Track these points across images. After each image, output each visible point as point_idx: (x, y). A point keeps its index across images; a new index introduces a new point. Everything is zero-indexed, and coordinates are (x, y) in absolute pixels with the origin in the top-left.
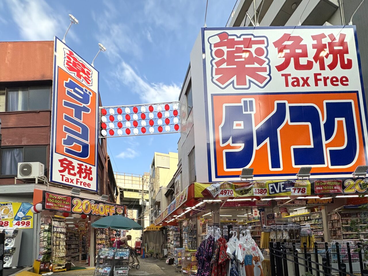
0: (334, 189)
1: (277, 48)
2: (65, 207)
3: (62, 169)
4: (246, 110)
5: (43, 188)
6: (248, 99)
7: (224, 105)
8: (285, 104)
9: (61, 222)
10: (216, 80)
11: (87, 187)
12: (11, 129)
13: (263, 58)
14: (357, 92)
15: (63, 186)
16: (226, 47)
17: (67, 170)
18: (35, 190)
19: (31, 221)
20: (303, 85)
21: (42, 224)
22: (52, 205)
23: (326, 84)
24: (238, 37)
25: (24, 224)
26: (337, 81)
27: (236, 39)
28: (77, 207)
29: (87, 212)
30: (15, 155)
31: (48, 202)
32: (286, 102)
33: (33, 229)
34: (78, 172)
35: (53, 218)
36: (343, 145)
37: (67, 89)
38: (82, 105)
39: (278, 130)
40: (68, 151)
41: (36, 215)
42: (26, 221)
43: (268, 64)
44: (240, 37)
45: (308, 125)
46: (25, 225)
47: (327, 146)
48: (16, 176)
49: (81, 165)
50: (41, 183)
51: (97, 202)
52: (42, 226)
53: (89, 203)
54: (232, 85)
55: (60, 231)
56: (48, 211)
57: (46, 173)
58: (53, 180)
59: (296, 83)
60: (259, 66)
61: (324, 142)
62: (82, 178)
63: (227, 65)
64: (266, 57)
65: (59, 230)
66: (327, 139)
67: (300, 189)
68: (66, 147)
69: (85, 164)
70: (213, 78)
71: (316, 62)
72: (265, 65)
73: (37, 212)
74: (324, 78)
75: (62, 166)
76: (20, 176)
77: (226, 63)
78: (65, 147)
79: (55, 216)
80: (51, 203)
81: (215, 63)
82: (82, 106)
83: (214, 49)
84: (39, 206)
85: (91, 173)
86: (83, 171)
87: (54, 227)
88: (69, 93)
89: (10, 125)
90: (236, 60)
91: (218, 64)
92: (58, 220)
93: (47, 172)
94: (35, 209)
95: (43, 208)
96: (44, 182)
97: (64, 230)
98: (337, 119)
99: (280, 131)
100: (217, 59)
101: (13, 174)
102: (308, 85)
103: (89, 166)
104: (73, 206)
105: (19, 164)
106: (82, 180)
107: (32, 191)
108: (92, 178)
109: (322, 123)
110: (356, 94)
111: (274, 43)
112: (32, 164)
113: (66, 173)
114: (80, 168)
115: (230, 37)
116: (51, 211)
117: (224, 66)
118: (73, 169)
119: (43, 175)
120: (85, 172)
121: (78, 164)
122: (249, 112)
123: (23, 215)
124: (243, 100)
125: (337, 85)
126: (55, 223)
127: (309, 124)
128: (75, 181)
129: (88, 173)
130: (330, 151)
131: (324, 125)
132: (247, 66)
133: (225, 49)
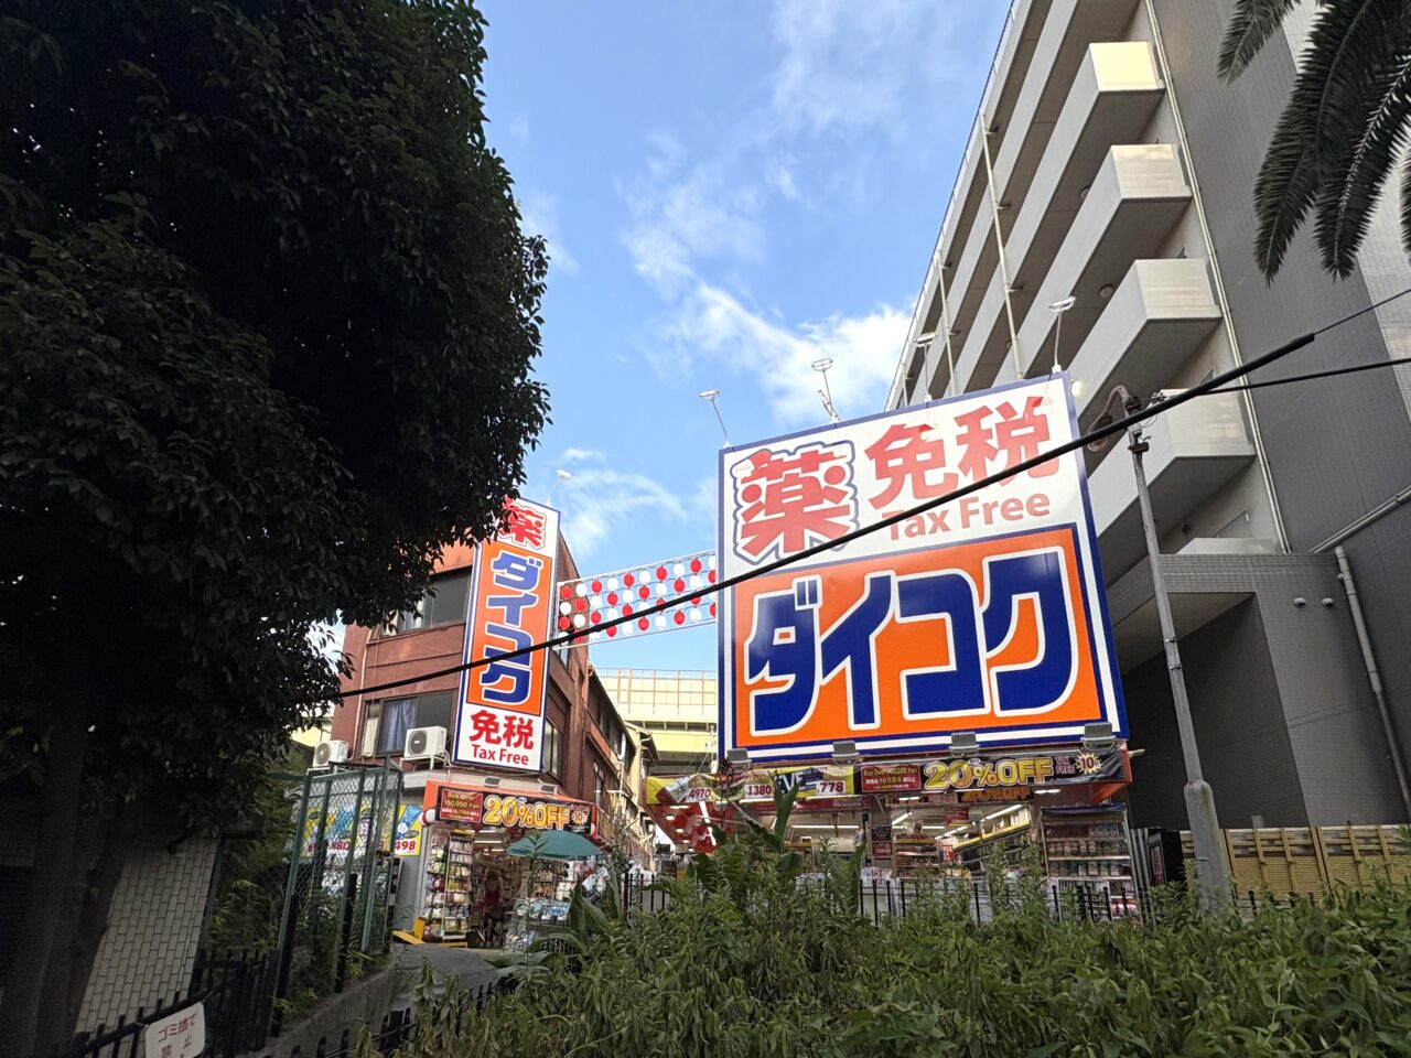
0: (903, 783)
1: (874, 461)
2: (472, 813)
3: (476, 732)
4: (802, 602)
5: (441, 778)
6: (806, 579)
7: (757, 598)
8: (888, 578)
9: (465, 842)
10: (744, 548)
11: (520, 766)
12: (402, 666)
13: (841, 486)
14: (1073, 527)
15: (476, 767)
16: (764, 479)
17: (485, 734)
18: (428, 783)
19: (417, 840)
20: (933, 531)
21: (433, 847)
22: (450, 811)
23: (989, 520)
24: (790, 454)
25: (406, 847)
26: (1020, 507)
27: (786, 458)
28: (492, 813)
29: (511, 823)
30: (404, 713)
31: (445, 806)
32: (891, 573)
33: (419, 856)
34: (505, 736)
35: (453, 834)
36: (1033, 657)
37: (497, 572)
38: (520, 593)
39: (872, 638)
40: (489, 694)
41: (426, 829)
42: (409, 841)
43: (853, 498)
44: (794, 453)
45: (943, 620)
46: (407, 849)
47: (991, 663)
48: (402, 756)
49: (510, 719)
50: (439, 766)
51: (531, 801)
52: (434, 851)
53: (514, 803)
54: (774, 553)
55: (461, 861)
56: (443, 824)
57: (448, 747)
58: (459, 757)
59: (915, 529)
60: (833, 505)
61: (984, 655)
62: (512, 746)
63: (766, 514)
64: (849, 484)
65: (460, 859)
66: (990, 647)
67: (833, 784)
68: (487, 686)
69: (519, 715)
70: (736, 544)
71: (966, 474)
72: (846, 501)
73: (428, 824)
74: (985, 505)
75: (476, 727)
76: (408, 755)
77: (763, 512)
78: (484, 689)
79: (456, 831)
80: (449, 807)
81: (743, 515)
82: (522, 596)
83: (741, 487)
84: (431, 815)
85: (530, 734)
86: (515, 730)
87: (452, 852)
88: (499, 579)
89: (402, 657)
90: (784, 501)
91: (748, 515)
92: (459, 838)
93: (451, 744)
94: (424, 818)
95: (437, 818)
96: (442, 763)
97: (468, 860)
98: (1016, 598)
99: (876, 639)
100: (746, 506)
101: (398, 748)
102: (946, 528)
103: (526, 718)
104: (484, 811)
105: (410, 732)
106: (512, 750)
107: (424, 785)
108: (532, 743)
109: (979, 611)
110: (1070, 530)
111: (867, 451)
112: (427, 729)
113: (482, 741)
114: (509, 726)
115: (774, 458)
116: (449, 822)
117: (761, 517)
118: (496, 730)
119: (442, 750)
120: (520, 732)
121: (507, 718)
122: (807, 606)
123: (407, 829)
124: (796, 582)
125: (1020, 517)
126: (454, 846)
127: (946, 616)
128: (497, 756)
129: (525, 734)
130: (1000, 675)
131: (985, 615)
132: (807, 509)
133: (763, 483)
